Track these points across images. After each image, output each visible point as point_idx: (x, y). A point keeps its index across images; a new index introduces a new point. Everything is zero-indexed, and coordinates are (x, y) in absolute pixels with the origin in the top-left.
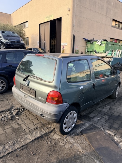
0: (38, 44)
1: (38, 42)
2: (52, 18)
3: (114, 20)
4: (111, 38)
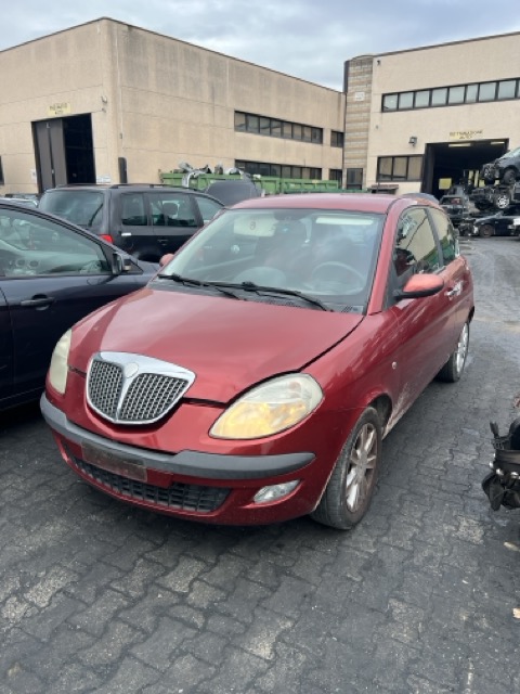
0: (35, 178)
1: (34, 170)
2: (68, 112)
3: (236, 112)
4: (237, 161)
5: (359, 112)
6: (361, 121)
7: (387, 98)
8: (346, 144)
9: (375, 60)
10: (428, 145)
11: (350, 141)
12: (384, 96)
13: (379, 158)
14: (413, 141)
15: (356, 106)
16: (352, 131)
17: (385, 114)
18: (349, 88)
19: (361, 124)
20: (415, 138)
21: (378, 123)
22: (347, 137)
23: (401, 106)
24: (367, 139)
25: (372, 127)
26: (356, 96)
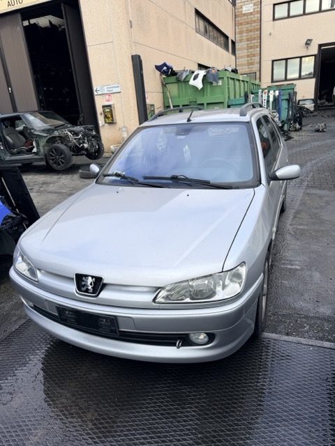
5: (248, 23)
7: (276, 7)
8: (237, 52)
10: (320, 46)
11: (241, 49)
12: (274, 5)
13: (273, 61)
14: (308, 43)
15: (245, 17)
16: (241, 41)
17: (277, 22)
18: (237, 1)
19: (252, 33)
20: (310, 40)
21: (271, 31)
22: (237, 47)
23: (291, 14)
24: (260, 46)
25: (265, 35)
26: (244, 8)
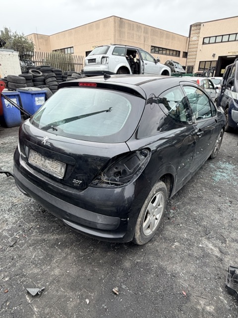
5: (194, 44)
6: (194, 48)
7: (205, 39)
8: (188, 57)
9: (202, 25)
10: (219, 57)
11: (189, 55)
13: (200, 62)
14: (214, 55)
15: (193, 42)
16: (190, 52)
17: (204, 45)
18: (191, 35)
20: (214, 54)
21: (201, 49)
22: (188, 54)
23: (210, 42)
24: (196, 55)
25: (198, 50)
26: (193, 38)
